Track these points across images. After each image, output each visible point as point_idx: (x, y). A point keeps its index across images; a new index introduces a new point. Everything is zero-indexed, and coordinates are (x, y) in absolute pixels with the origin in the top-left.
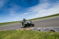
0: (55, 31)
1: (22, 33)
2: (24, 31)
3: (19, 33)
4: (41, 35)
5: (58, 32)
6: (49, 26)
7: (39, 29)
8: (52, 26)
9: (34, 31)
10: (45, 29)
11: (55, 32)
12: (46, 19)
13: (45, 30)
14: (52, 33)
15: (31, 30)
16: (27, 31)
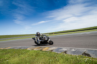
0: (91, 54)
1: (37, 54)
2: (41, 52)
3: (32, 55)
4: (69, 60)
5: (95, 57)
6: (81, 46)
7: (65, 49)
8: (86, 46)
9: (57, 52)
10: (74, 50)
11: (90, 56)
12: (76, 34)
13: (74, 52)
14: (86, 59)
15: (52, 51)
16: (46, 52)
